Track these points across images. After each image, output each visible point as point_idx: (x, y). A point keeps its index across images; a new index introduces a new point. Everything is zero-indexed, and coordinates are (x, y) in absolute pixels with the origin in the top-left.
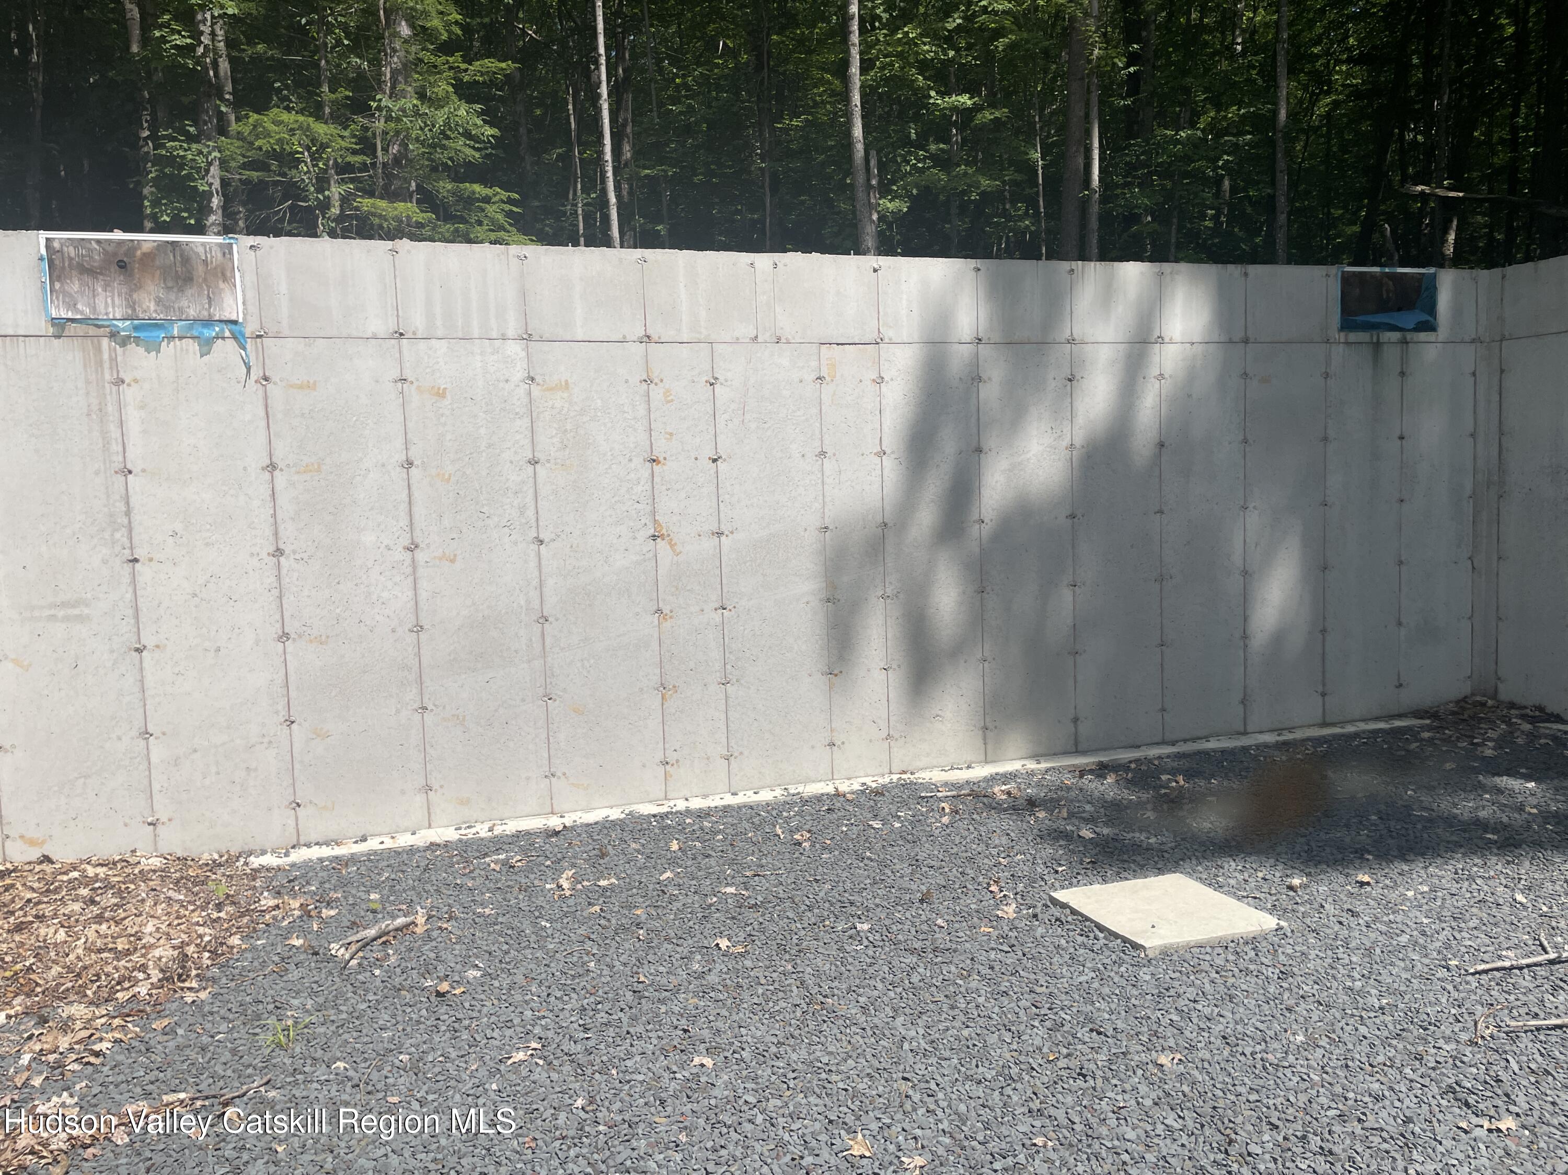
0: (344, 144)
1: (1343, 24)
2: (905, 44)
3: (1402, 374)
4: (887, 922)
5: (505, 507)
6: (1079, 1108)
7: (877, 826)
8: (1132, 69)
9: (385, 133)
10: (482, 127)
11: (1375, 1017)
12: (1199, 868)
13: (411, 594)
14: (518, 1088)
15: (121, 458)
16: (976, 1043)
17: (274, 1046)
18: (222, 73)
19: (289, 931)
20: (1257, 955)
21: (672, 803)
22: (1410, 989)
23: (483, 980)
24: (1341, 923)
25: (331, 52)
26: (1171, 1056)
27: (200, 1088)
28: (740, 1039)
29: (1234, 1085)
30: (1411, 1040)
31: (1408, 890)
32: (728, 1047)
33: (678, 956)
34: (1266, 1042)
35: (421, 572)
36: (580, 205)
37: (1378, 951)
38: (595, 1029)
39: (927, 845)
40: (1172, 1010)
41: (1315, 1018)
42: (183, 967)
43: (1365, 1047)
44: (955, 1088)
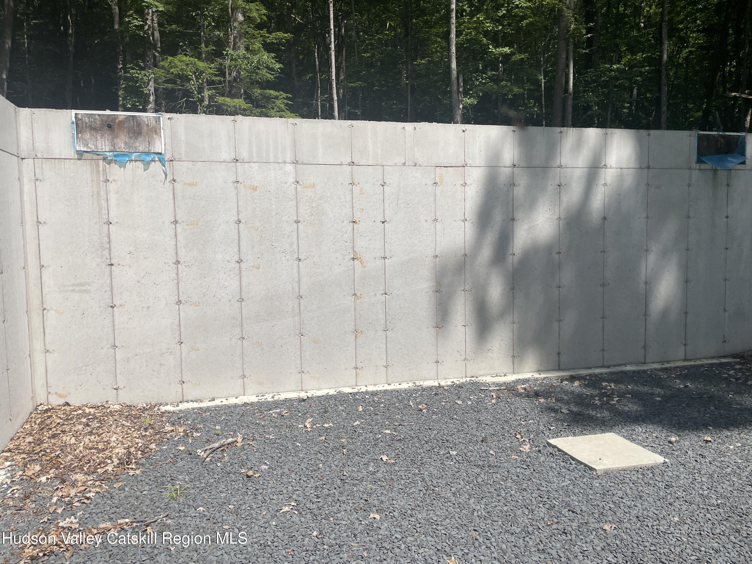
0: (211, 71)
1: (694, 14)
2: (478, 23)
3: (728, 185)
4: (465, 451)
5: (283, 243)
6: (563, 550)
7: (460, 403)
8: (589, 35)
9: (230, 66)
10: (275, 64)
11: (715, 509)
12: (623, 430)
13: (238, 283)
14: (285, 525)
15: (106, 217)
16: (511, 514)
17: (170, 498)
18: (156, 38)
19: (178, 442)
20: (653, 476)
21: (359, 388)
22: (732, 496)
23: (269, 470)
24: (696, 461)
25: (206, 28)
26: (610, 525)
27: (135, 517)
28: (393, 506)
29: (643, 542)
30: (733, 522)
31: (730, 445)
32: (387, 510)
33: (362, 463)
34: (659, 520)
35: (243, 273)
36: (319, 101)
37: (716, 476)
38: (322, 498)
39: (484, 413)
40: (610, 502)
41: (684, 509)
42: (129, 458)
43: (709, 525)
44: (500, 536)
